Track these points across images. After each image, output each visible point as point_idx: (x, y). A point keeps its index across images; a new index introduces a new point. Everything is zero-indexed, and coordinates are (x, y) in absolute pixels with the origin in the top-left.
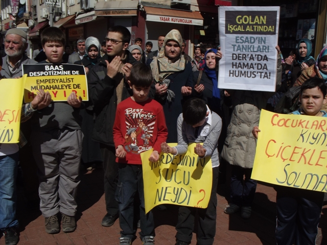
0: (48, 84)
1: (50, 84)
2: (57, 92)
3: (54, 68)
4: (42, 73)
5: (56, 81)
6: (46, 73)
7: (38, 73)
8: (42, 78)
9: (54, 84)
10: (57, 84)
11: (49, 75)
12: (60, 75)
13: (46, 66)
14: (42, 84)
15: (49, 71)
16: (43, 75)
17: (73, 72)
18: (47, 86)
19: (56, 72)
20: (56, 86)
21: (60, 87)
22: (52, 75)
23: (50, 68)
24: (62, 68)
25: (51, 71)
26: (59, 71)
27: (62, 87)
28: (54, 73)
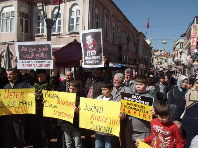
0: (132, 106)
1: (133, 107)
2: (136, 112)
3: (136, 97)
4: (130, 99)
5: (136, 106)
6: (132, 100)
7: (128, 98)
8: (130, 102)
9: (135, 107)
10: (137, 108)
11: (133, 101)
12: (138, 102)
13: (132, 95)
14: (129, 106)
15: (133, 98)
16: (130, 100)
17: (146, 102)
18: (132, 107)
19: (137, 100)
20: (136, 108)
21: (138, 110)
22: (134, 101)
23: (134, 96)
24: (140, 99)
25: (134, 99)
26: (139, 100)
27: (139, 110)
28: (136, 100)
